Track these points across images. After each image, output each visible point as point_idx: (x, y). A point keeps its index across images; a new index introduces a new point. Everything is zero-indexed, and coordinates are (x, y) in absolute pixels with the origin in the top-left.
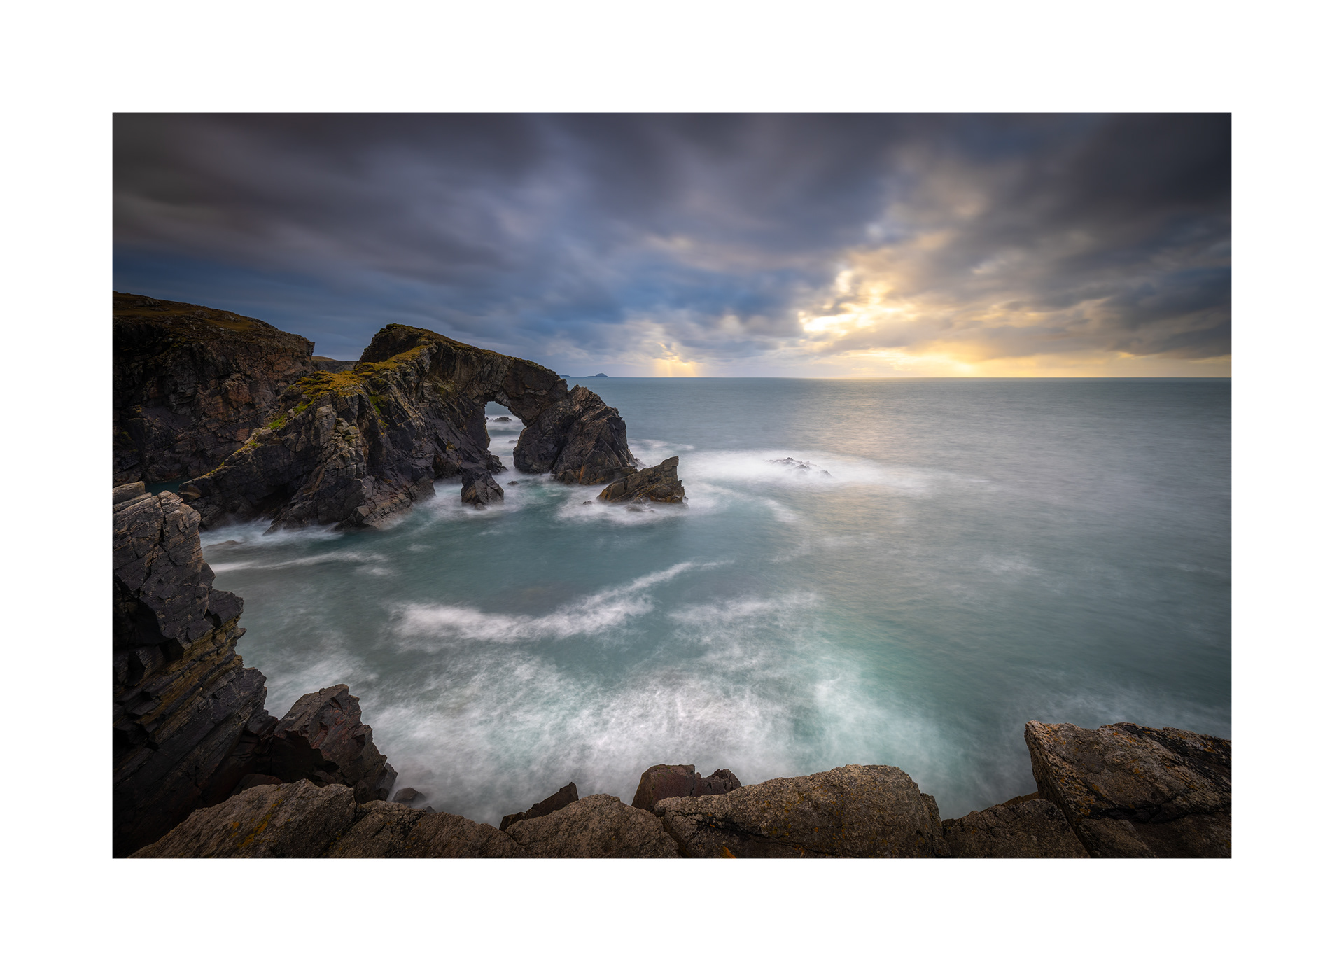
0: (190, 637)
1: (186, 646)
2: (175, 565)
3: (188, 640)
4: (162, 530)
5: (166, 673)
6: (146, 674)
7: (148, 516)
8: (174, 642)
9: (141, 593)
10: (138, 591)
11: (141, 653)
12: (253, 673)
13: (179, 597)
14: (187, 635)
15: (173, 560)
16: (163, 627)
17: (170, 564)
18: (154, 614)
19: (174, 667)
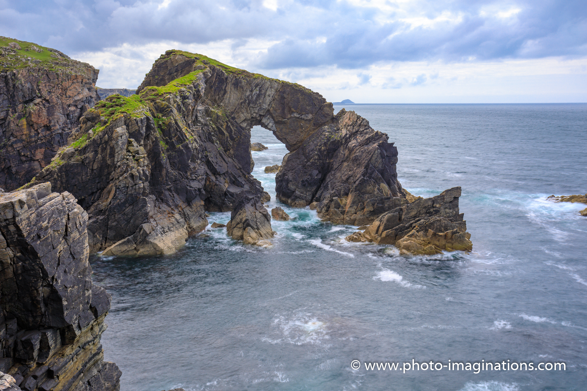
0: (81, 325)
1: (78, 333)
2: (74, 258)
3: (79, 328)
4: (66, 226)
5: (63, 355)
6: (51, 353)
7: (60, 212)
8: (69, 327)
9: (55, 280)
10: (53, 278)
11: (49, 334)
12: (113, 366)
13: (76, 287)
14: (79, 323)
15: (73, 253)
16: (66, 313)
17: (71, 256)
18: (61, 300)
19: (68, 351)
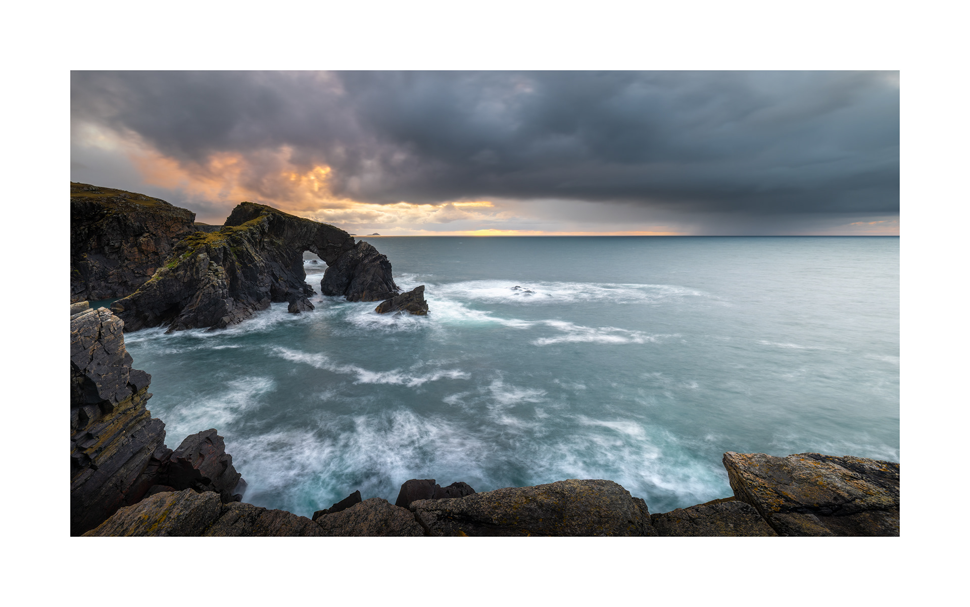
0: (117, 399)
1: (115, 404)
2: (108, 354)
3: (116, 401)
4: (100, 332)
5: (103, 421)
6: (90, 422)
7: (91, 323)
8: (107, 402)
9: (87, 371)
10: (85, 370)
11: (86, 409)
12: (157, 421)
13: (110, 374)
14: (115, 398)
15: (107, 350)
16: (100, 393)
17: (105, 353)
18: (95, 384)
19: (108, 418)
